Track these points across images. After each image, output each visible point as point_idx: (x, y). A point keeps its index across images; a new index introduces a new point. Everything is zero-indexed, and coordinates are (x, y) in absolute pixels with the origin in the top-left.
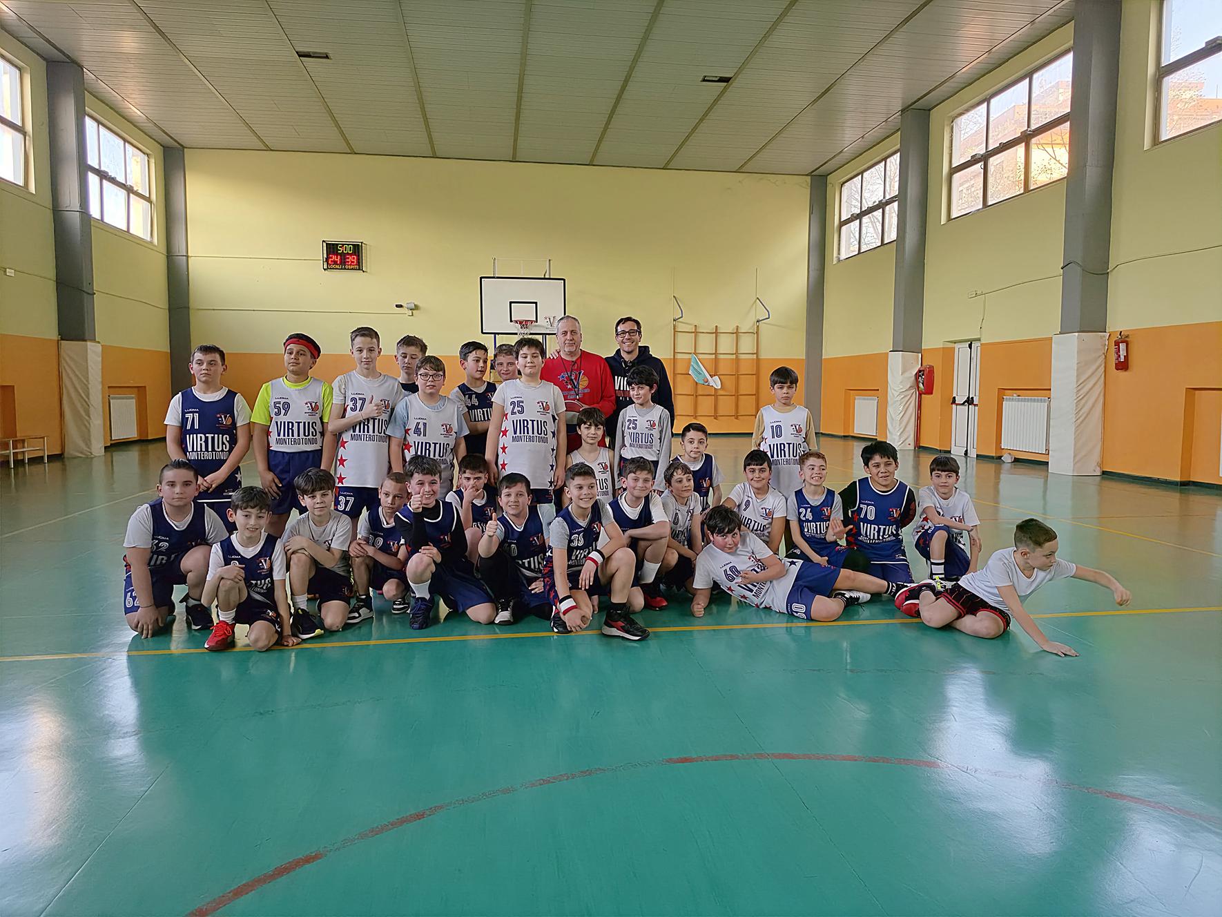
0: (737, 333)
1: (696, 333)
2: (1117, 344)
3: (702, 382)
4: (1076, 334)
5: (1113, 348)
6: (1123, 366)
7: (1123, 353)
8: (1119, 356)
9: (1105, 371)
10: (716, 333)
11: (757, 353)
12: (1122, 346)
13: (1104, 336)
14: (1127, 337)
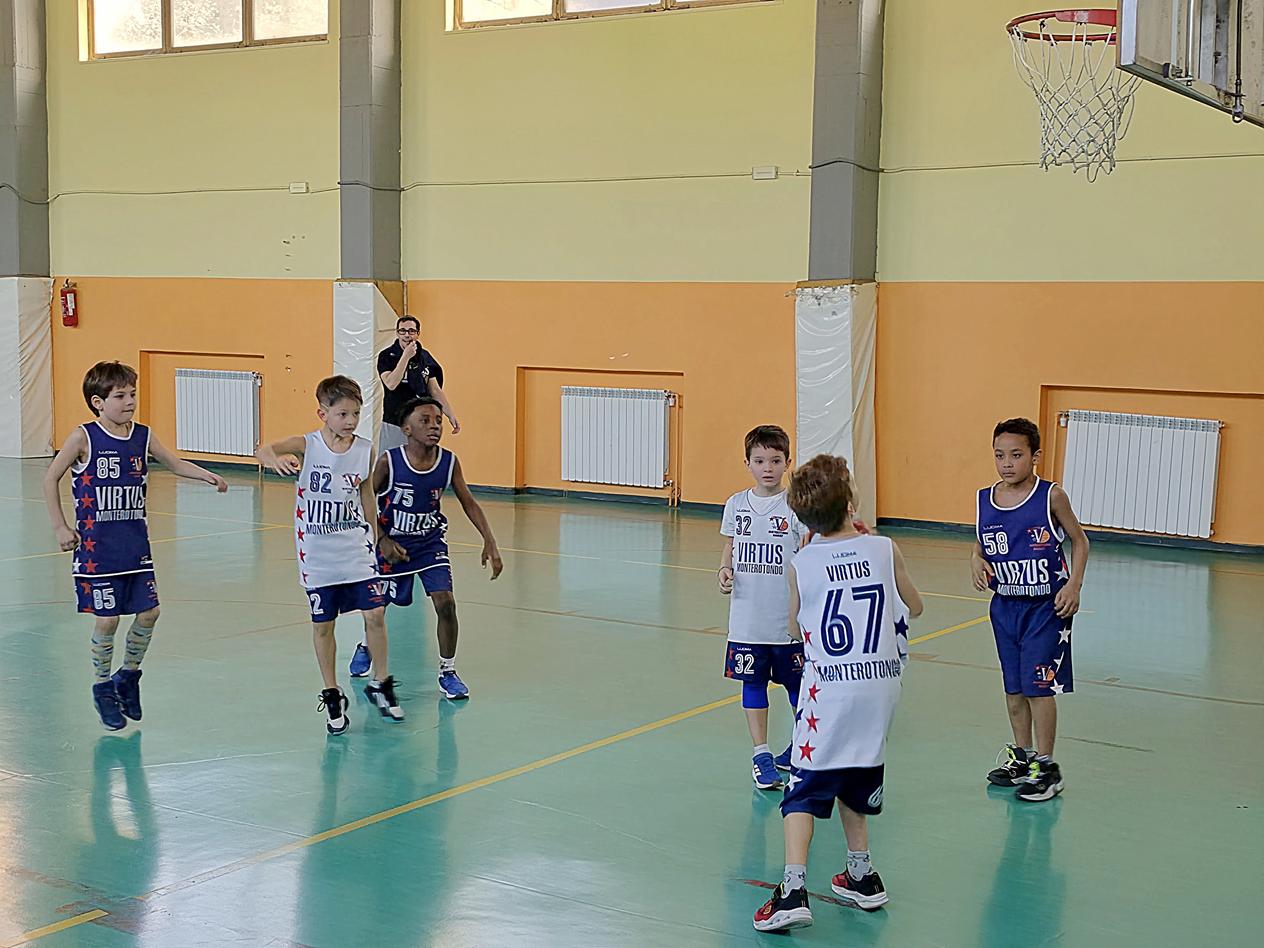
2: (64, 294)
4: (17, 278)
5: (59, 299)
6: (72, 321)
7: (71, 306)
8: (67, 309)
9: (51, 326)
12: (70, 297)
13: (49, 282)
14: (75, 285)
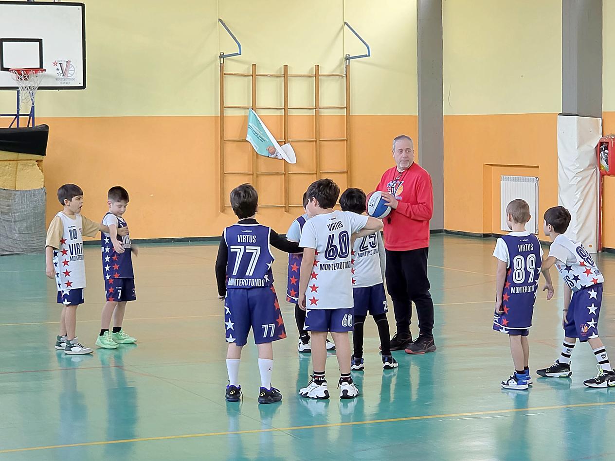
0: (316, 75)
1: (254, 75)
3: (266, 153)
10: (285, 75)
11: (347, 108)
